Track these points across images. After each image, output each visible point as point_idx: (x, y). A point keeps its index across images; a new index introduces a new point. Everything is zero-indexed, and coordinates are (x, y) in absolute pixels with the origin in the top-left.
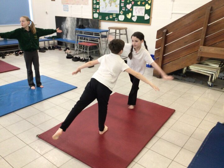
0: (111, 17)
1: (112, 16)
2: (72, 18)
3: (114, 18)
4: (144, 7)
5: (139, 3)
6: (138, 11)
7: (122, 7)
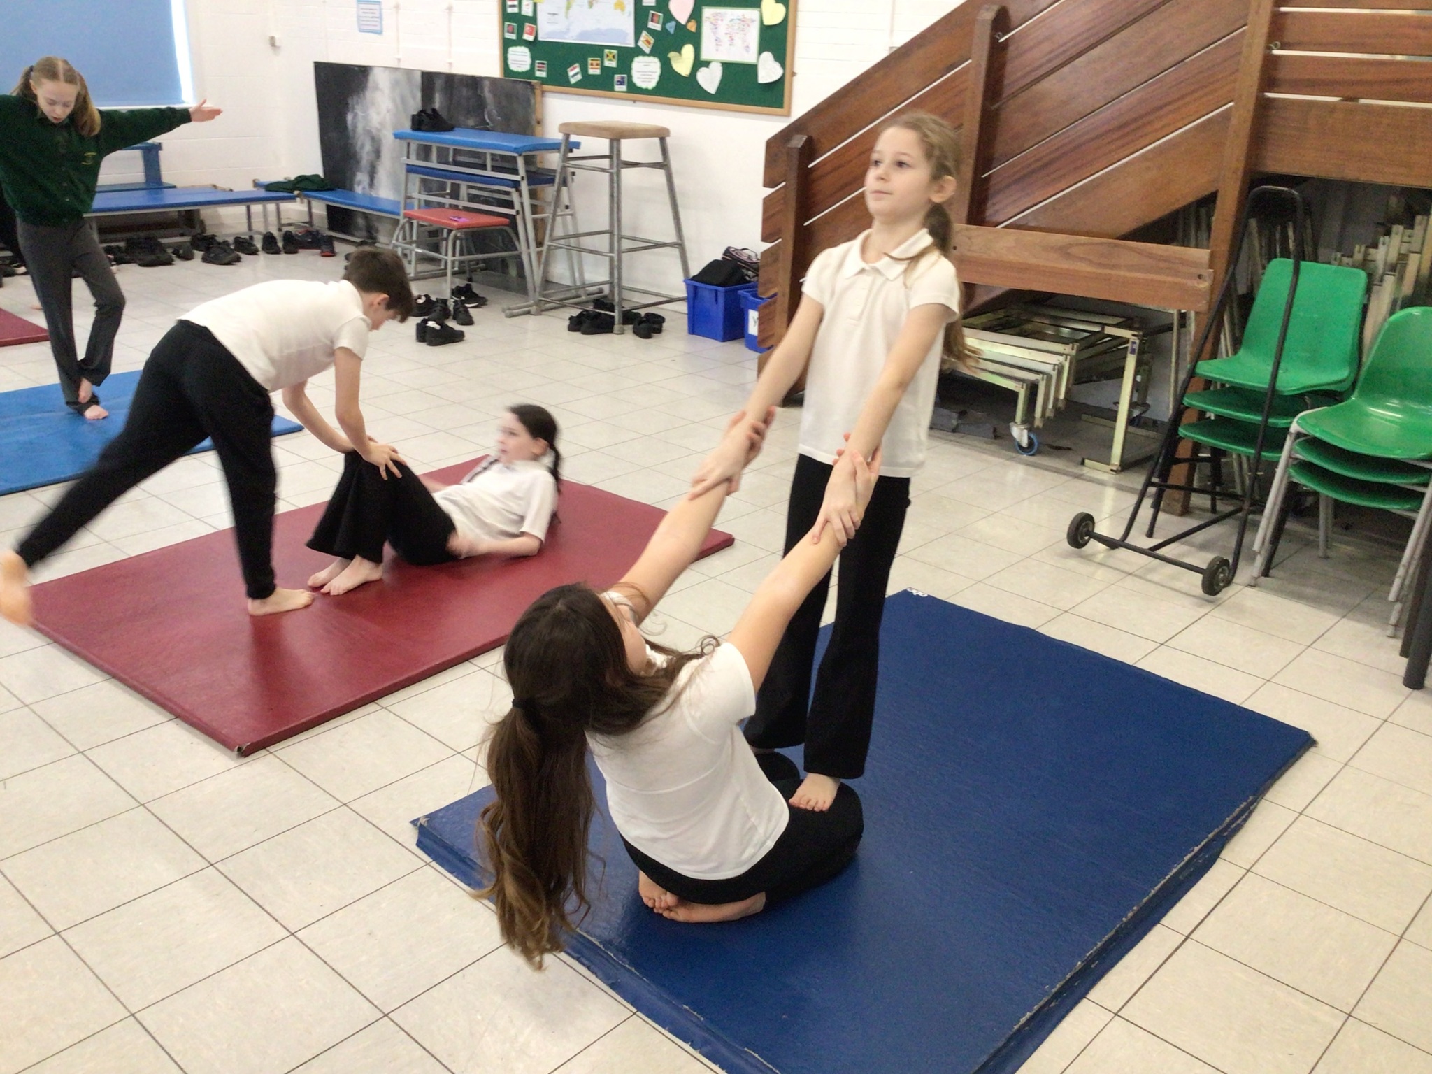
0: (594, 71)
1: (598, 60)
2: (399, 75)
3: (611, 72)
4: (753, 14)
6: (727, 37)
7: (648, 9)
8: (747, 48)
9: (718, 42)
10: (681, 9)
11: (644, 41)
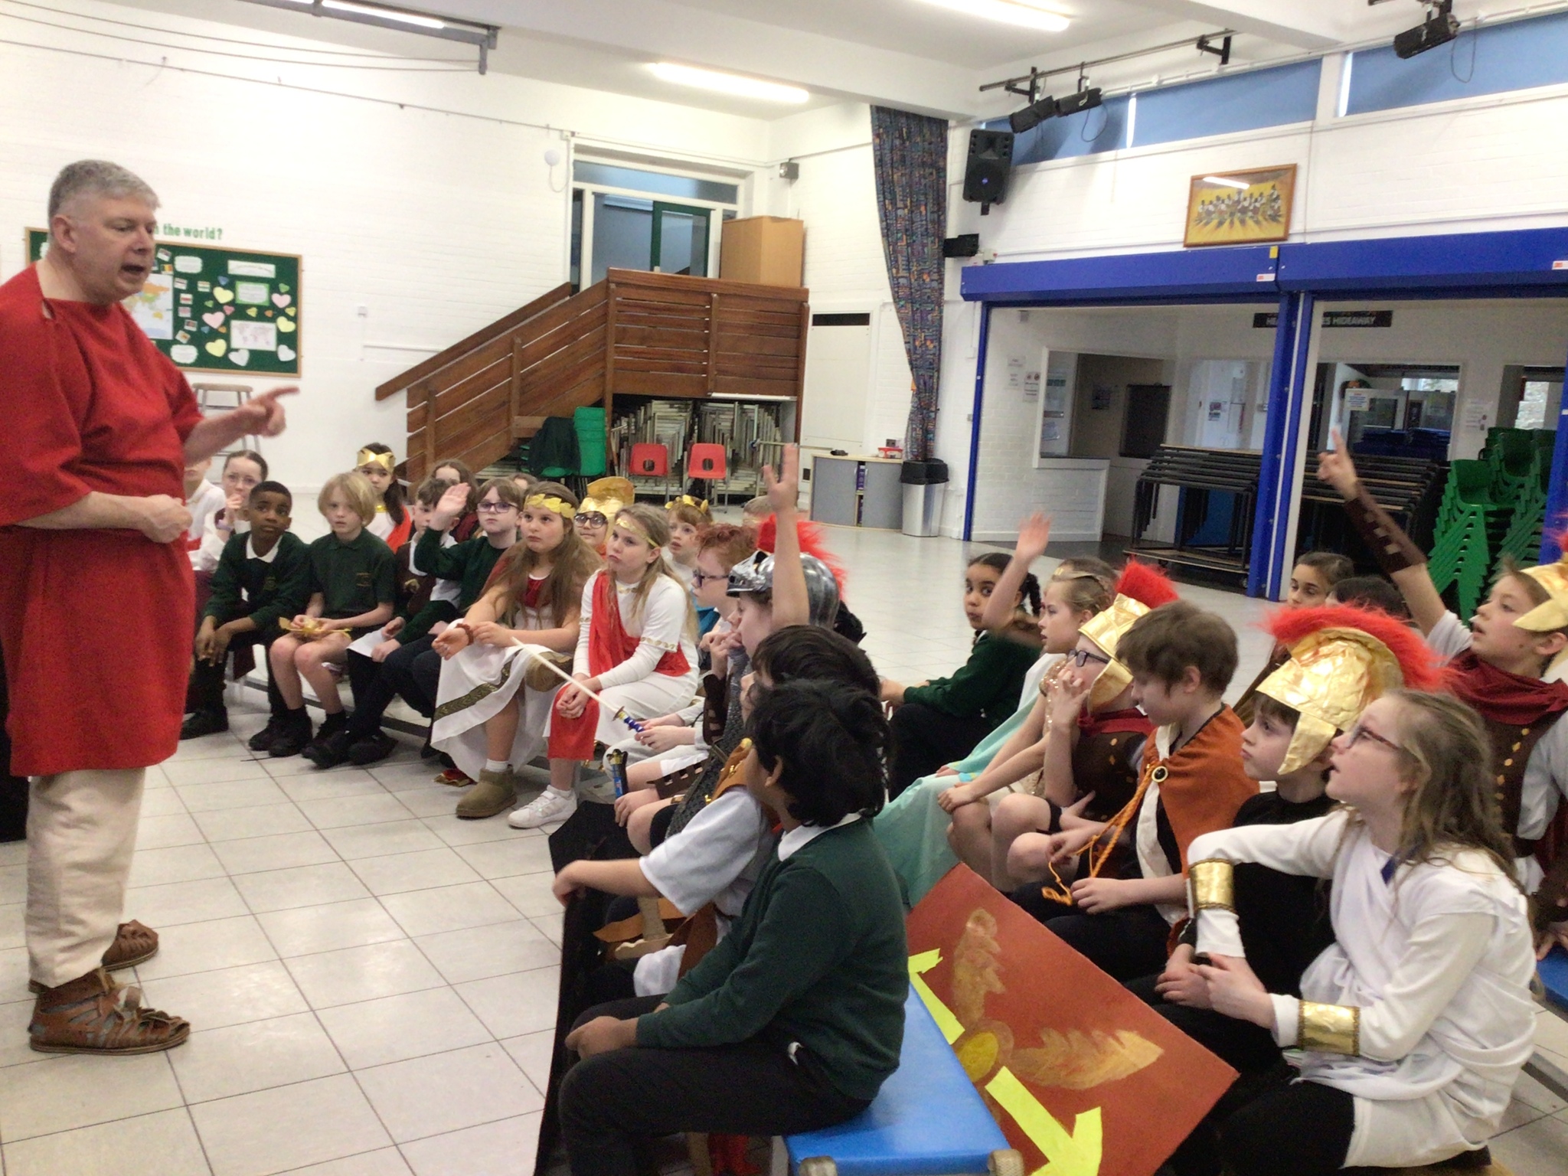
4: (271, 326)
5: (252, 312)
6: (250, 337)
7: (183, 319)
8: (268, 343)
9: (245, 339)
10: (214, 320)
11: (181, 336)
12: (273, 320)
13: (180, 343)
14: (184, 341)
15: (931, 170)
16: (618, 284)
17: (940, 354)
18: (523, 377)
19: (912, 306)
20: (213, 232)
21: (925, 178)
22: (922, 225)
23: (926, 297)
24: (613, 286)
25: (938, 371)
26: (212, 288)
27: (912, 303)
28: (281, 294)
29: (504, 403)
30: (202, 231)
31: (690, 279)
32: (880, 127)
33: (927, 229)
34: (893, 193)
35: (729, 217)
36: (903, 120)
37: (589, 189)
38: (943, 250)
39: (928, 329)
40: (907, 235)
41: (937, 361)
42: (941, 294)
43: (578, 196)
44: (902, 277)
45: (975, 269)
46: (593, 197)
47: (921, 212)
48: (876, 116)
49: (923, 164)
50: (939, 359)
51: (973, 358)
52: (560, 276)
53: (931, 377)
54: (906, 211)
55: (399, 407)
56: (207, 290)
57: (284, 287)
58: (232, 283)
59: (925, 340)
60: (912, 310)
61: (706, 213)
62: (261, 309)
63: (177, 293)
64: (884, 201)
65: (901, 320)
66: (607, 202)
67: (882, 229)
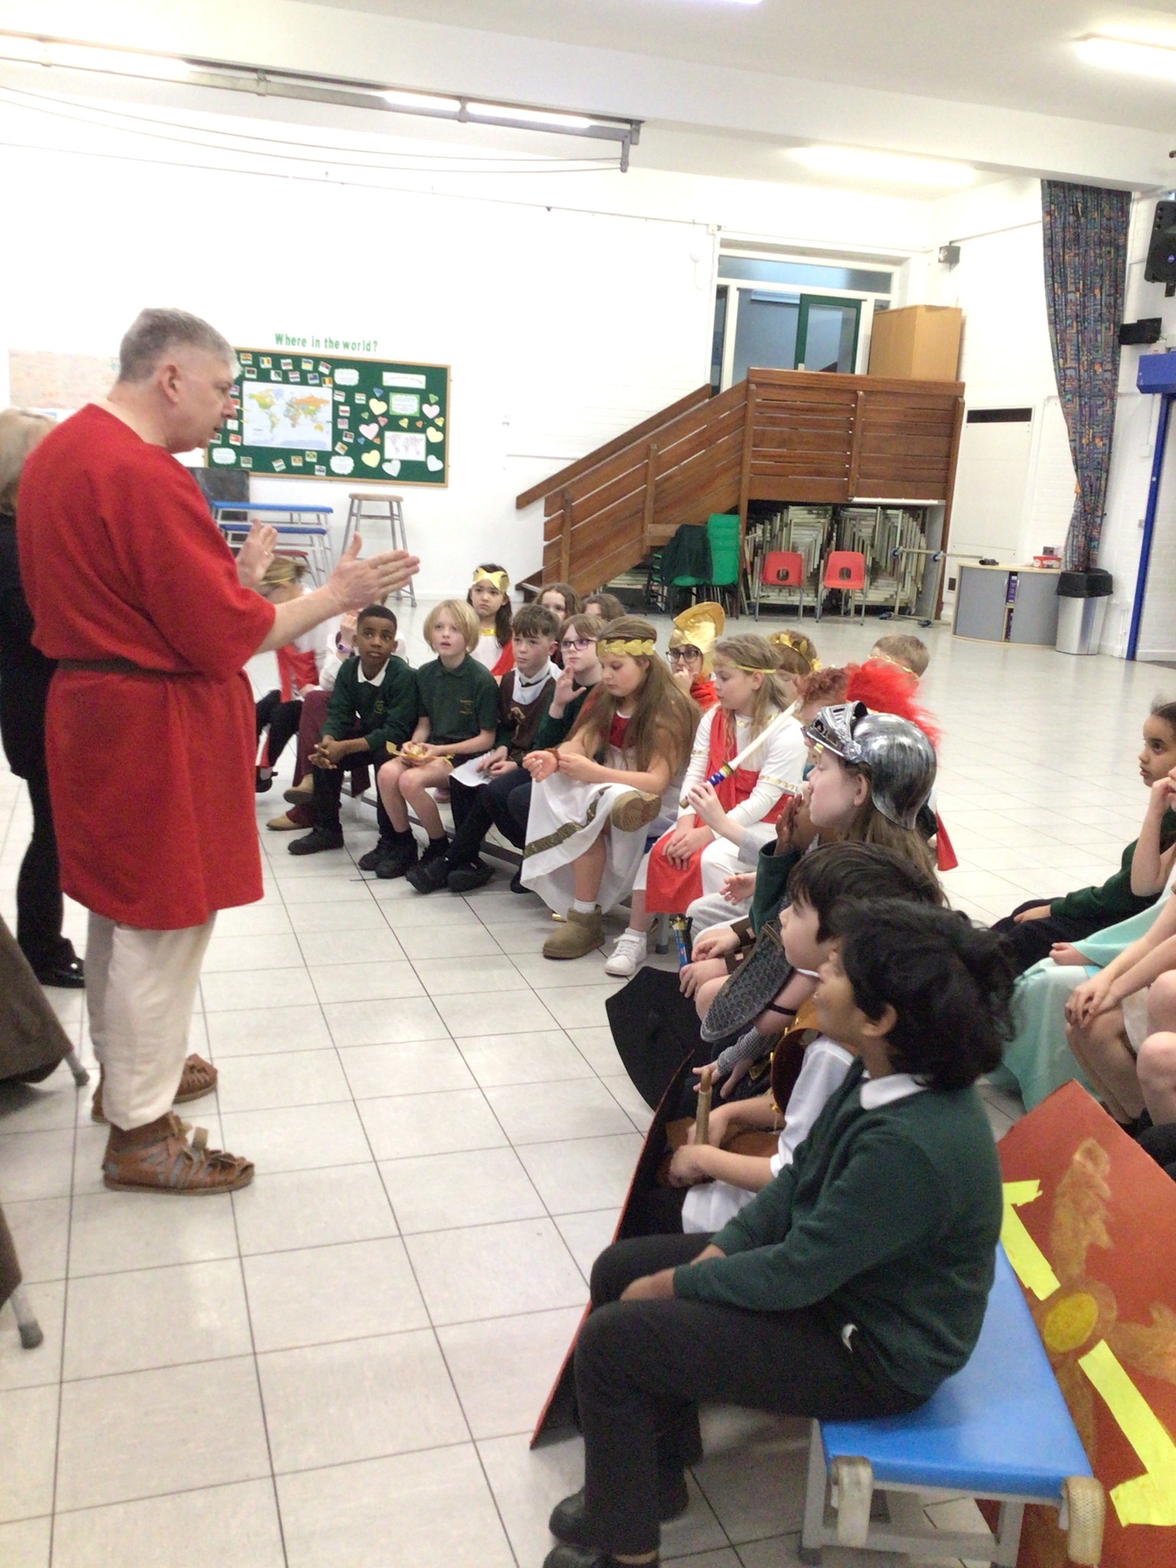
0: (297, 462)
1: (301, 458)
3: (312, 465)
4: (421, 437)
5: (404, 423)
6: (403, 447)
7: (343, 430)
8: (418, 453)
9: (397, 449)
10: (369, 431)
11: (339, 447)
12: (423, 430)
13: (338, 454)
14: (342, 452)
15: (1108, 249)
16: (759, 385)
17: (1110, 453)
18: (657, 485)
19: (1080, 400)
20: (369, 345)
21: (1101, 258)
22: (1095, 311)
23: (1096, 390)
24: (753, 387)
25: (1107, 471)
26: (368, 399)
27: (1080, 397)
28: (431, 405)
29: (637, 512)
30: (359, 344)
31: (836, 377)
32: (1051, 203)
33: (1100, 315)
34: (1064, 276)
35: (881, 308)
36: (1079, 194)
37: (734, 284)
38: (1119, 336)
39: (1098, 426)
40: (1077, 322)
41: (1106, 460)
42: (1115, 386)
43: (722, 292)
44: (1070, 368)
45: (1156, 358)
46: (738, 292)
47: (1095, 296)
48: (1047, 191)
49: (1101, 243)
50: (1109, 459)
51: (1149, 457)
52: (701, 377)
53: (1099, 479)
54: (1078, 295)
55: (537, 515)
56: (364, 402)
57: (433, 398)
58: (385, 395)
59: (1094, 437)
60: (1080, 405)
61: (856, 304)
62: (412, 420)
63: (336, 405)
64: (1053, 284)
65: (1066, 415)
66: (753, 297)
67: (1049, 315)
